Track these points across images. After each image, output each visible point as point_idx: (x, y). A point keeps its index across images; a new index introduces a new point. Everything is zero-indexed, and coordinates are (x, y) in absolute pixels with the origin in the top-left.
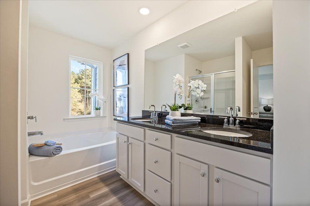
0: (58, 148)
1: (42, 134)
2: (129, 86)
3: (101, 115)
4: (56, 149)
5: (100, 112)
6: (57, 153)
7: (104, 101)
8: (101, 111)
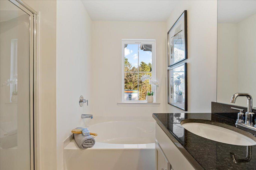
0: (89, 141)
1: (92, 117)
2: (187, 61)
3: (155, 101)
4: (87, 141)
5: (153, 98)
6: (88, 146)
7: (157, 85)
8: (154, 96)
